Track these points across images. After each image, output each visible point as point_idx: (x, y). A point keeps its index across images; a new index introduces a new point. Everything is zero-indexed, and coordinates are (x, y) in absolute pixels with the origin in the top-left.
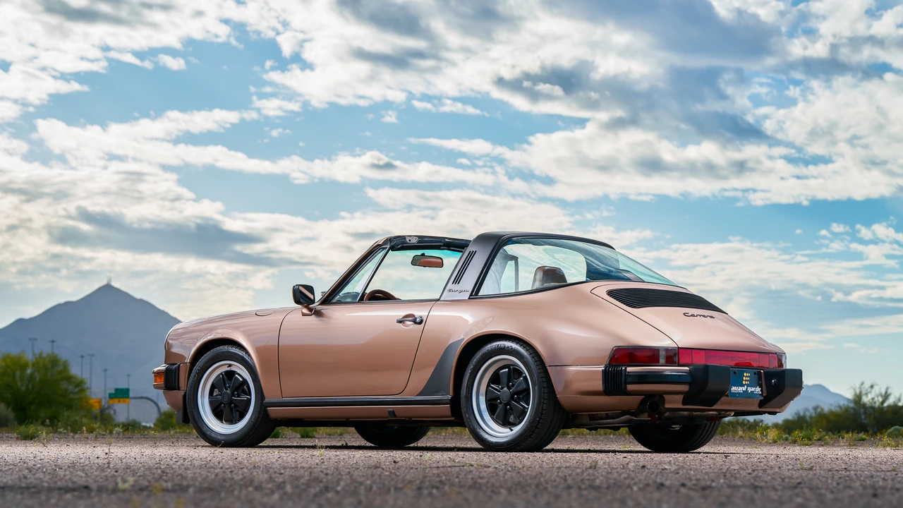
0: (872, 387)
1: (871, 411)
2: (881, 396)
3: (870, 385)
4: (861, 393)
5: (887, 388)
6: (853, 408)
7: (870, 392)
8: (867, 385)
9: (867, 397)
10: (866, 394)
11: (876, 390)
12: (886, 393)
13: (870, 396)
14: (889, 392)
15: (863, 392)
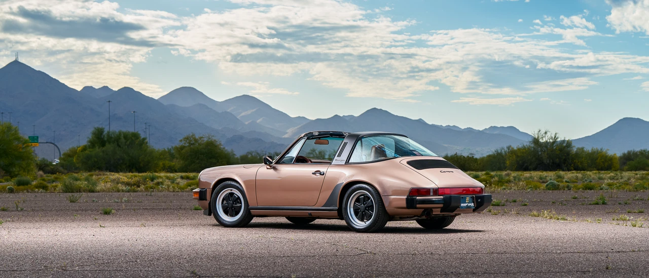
0: (546, 133)
1: (545, 149)
2: (552, 139)
3: (544, 132)
4: (538, 137)
5: (556, 134)
6: (533, 147)
7: (545, 137)
8: (543, 132)
9: (543, 140)
10: (542, 138)
11: (549, 134)
12: (555, 137)
13: (544, 139)
14: (557, 136)
15: (540, 137)
